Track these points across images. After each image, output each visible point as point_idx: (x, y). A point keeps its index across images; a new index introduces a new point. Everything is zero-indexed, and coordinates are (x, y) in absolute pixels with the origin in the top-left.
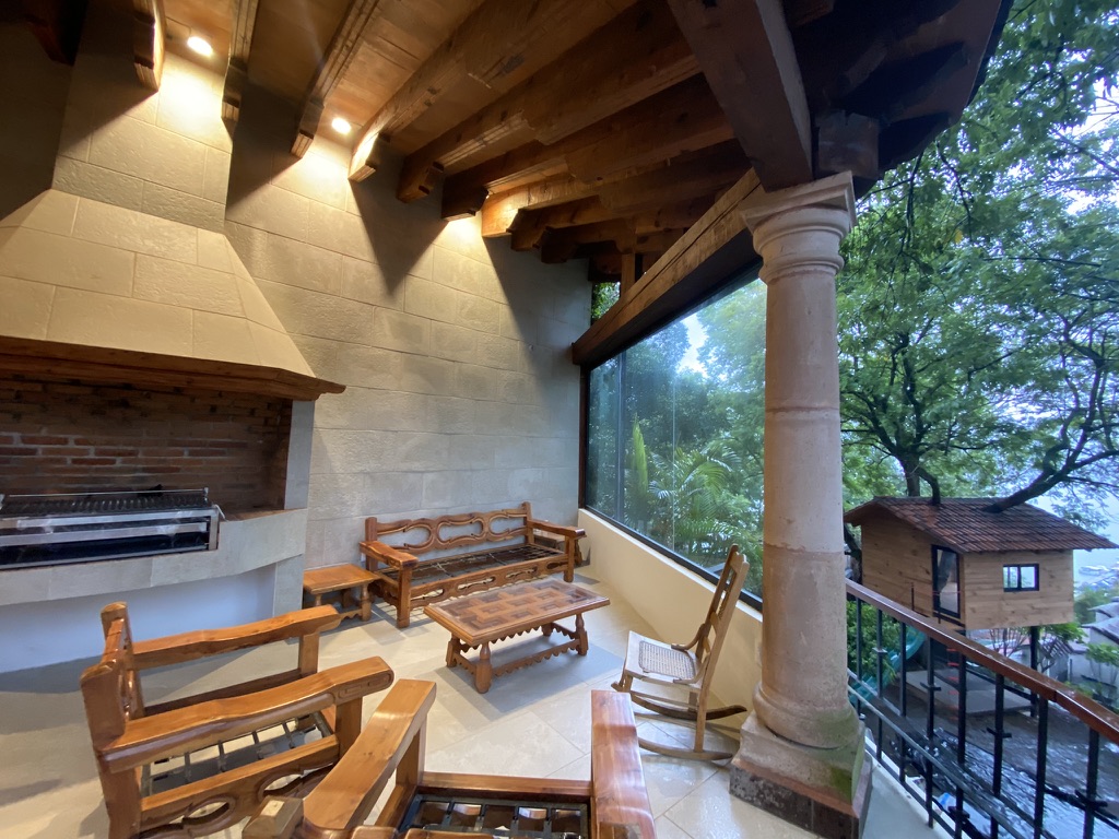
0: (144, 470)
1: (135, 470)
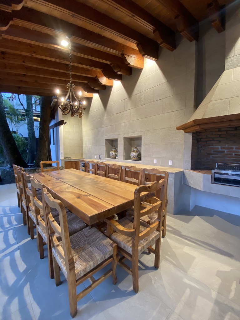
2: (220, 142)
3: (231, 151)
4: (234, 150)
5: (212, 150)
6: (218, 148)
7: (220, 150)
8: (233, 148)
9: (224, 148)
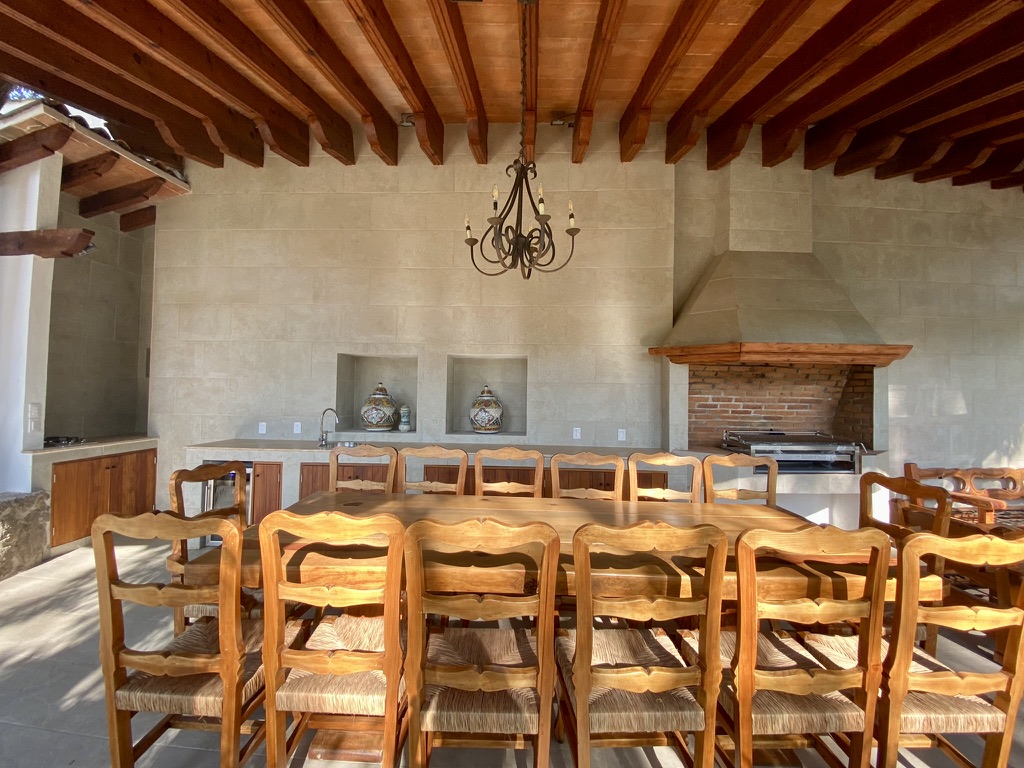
0: (765, 418)
1: (760, 418)
2: (713, 386)
3: (727, 406)
4: (733, 402)
5: (697, 404)
6: (707, 400)
7: (710, 402)
8: (730, 400)
9: (718, 400)
